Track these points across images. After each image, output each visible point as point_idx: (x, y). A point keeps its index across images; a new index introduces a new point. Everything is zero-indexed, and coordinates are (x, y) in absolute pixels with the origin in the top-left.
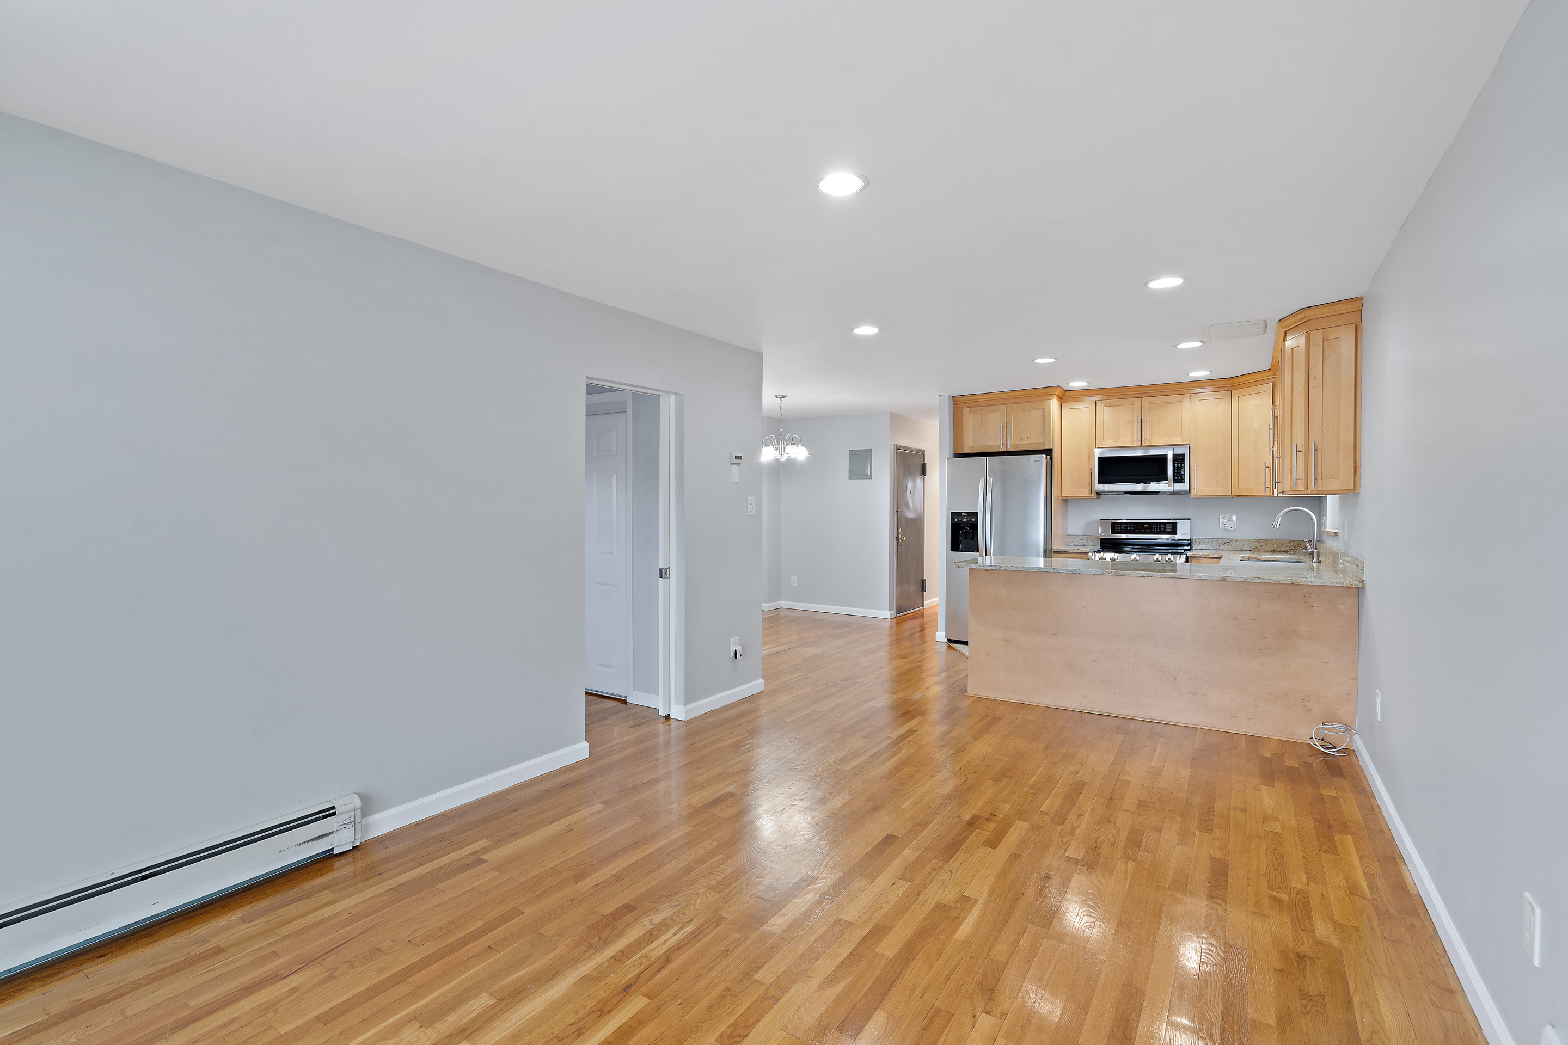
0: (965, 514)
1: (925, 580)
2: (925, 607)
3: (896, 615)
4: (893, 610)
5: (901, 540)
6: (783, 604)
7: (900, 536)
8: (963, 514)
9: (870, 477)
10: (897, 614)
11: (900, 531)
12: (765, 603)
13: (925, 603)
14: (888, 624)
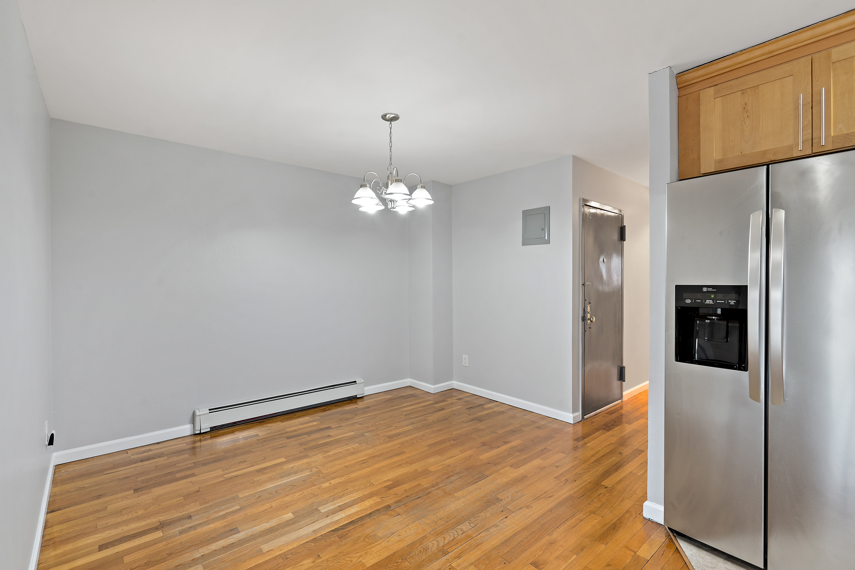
0: (710, 289)
1: (624, 367)
2: (625, 399)
3: (583, 418)
4: (578, 411)
5: (589, 321)
6: (455, 384)
7: (589, 316)
8: (705, 289)
9: (548, 242)
10: (584, 414)
11: (589, 309)
12: (432, 384)
13: (624, 393)
14: (570, 429)
